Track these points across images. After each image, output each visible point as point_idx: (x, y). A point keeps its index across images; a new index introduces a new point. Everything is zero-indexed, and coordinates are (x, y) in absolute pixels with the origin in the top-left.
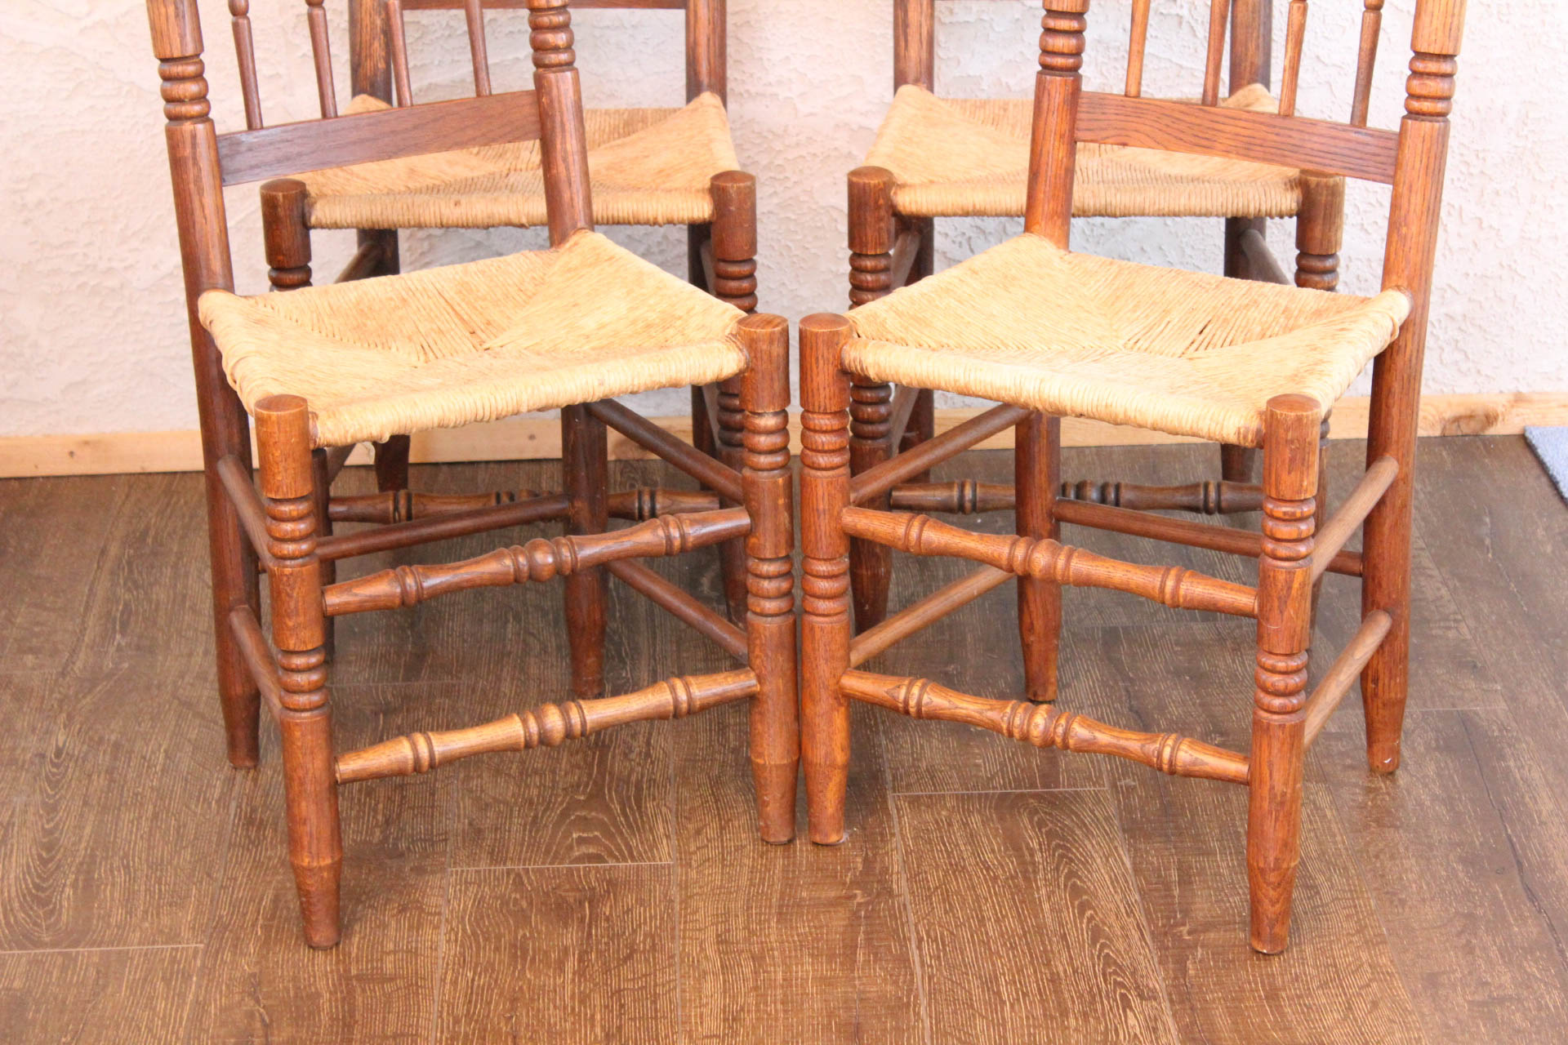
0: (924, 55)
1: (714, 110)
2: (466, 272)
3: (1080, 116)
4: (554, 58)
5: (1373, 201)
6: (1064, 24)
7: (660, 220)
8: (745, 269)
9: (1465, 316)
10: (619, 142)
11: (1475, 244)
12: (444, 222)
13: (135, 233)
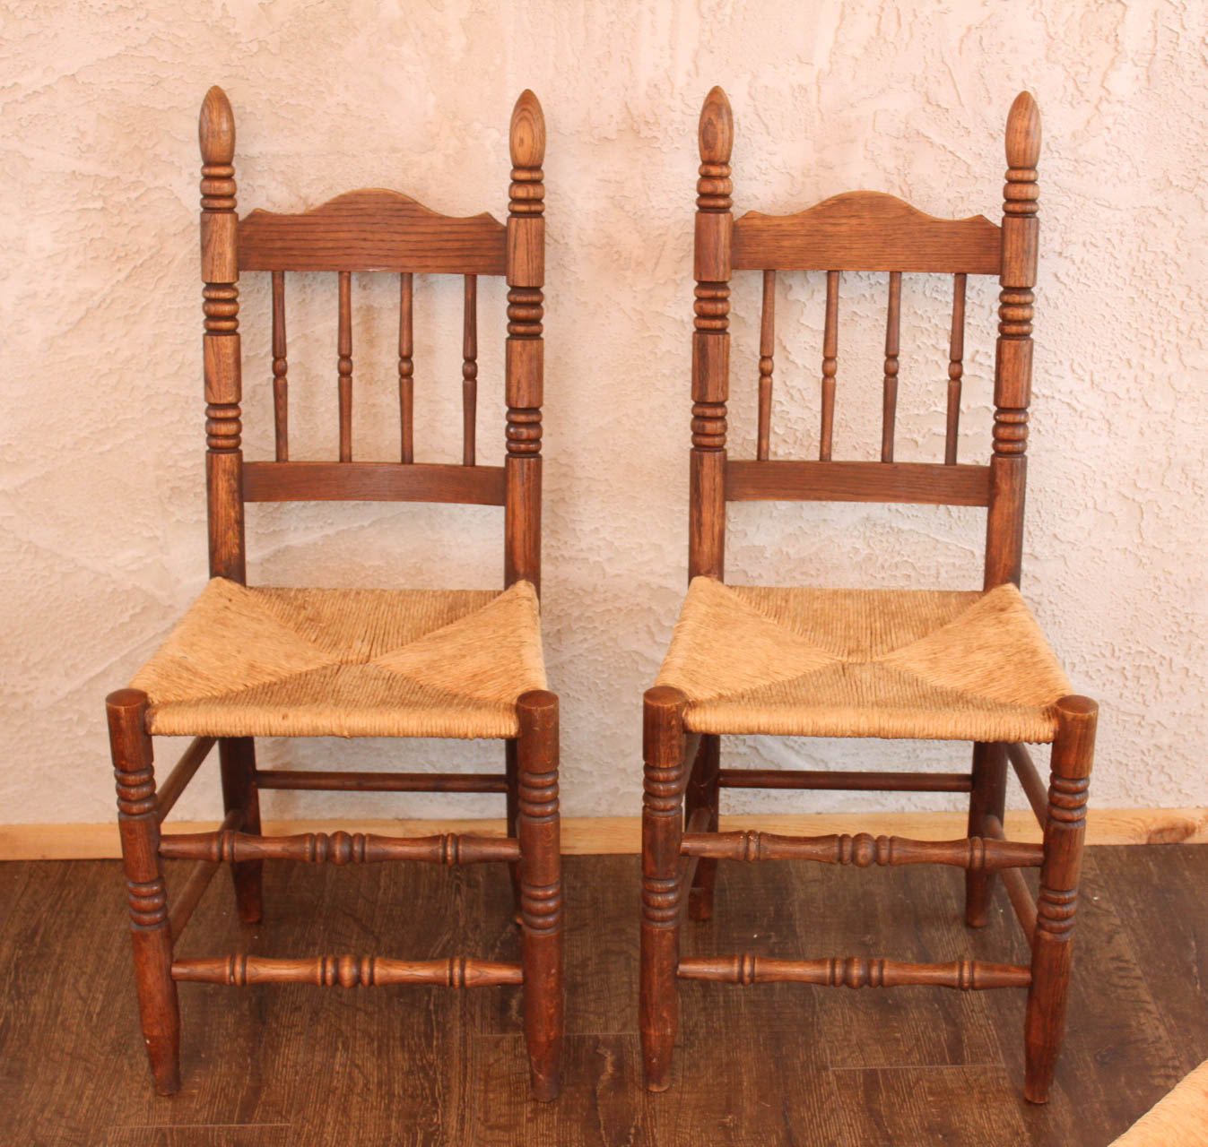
0: (716, 550)
1: (527, 603)
5: (1098, 653)
7: (470, 735)
9: (1170, 747)
10: (441, 631)
11: (1182, 689)
12: (273, 732)
13: (35, 665)
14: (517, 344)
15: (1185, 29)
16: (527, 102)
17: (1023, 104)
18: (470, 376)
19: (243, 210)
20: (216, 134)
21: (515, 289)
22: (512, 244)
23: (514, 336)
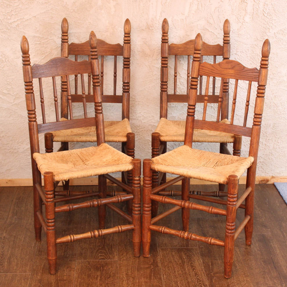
0: (166, 112)
1: (127, 122)
2: (82, 150)
3: (194, 124)
4: (99, 111)
5: (246, 140)
6: (192, 107)
8: (133, 150)
9: (263, 162)
11: (265, 149)
12: (78, 141)
13: (20, 142)
14: (125, 69)
15: (259, 8)
16: (127, 21)
17: (227, 22)
18: (115, 77)
19: (70, 43)
20: (65, 27)
21: (125, 58)
22: (124, 49)
23: (124, 68)
